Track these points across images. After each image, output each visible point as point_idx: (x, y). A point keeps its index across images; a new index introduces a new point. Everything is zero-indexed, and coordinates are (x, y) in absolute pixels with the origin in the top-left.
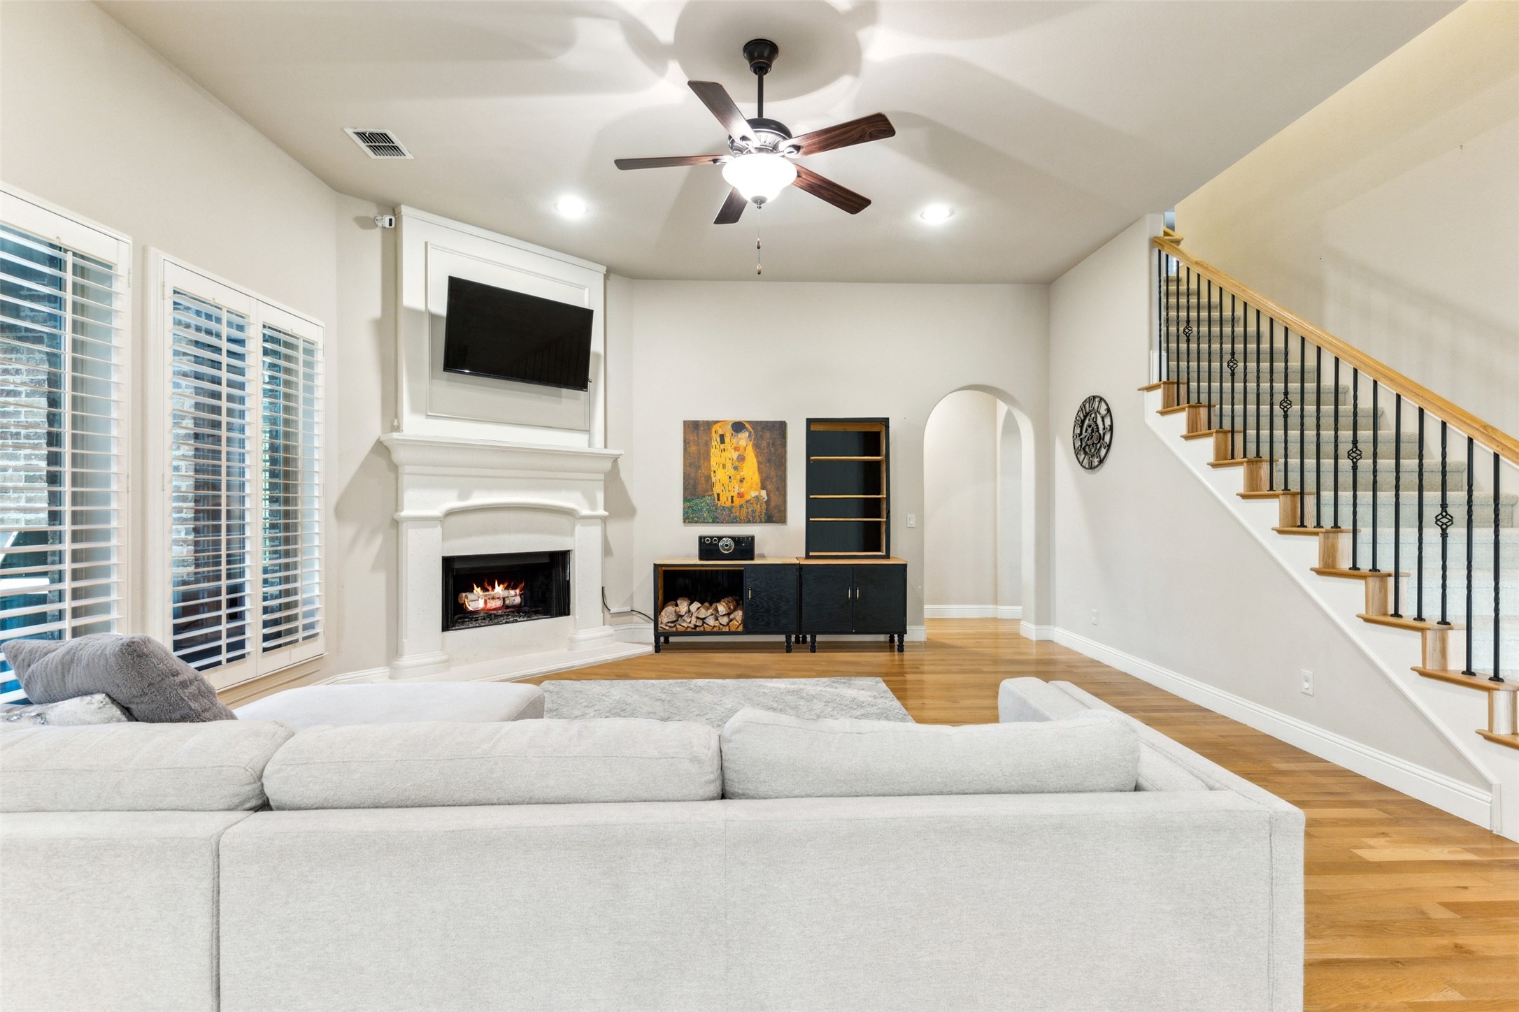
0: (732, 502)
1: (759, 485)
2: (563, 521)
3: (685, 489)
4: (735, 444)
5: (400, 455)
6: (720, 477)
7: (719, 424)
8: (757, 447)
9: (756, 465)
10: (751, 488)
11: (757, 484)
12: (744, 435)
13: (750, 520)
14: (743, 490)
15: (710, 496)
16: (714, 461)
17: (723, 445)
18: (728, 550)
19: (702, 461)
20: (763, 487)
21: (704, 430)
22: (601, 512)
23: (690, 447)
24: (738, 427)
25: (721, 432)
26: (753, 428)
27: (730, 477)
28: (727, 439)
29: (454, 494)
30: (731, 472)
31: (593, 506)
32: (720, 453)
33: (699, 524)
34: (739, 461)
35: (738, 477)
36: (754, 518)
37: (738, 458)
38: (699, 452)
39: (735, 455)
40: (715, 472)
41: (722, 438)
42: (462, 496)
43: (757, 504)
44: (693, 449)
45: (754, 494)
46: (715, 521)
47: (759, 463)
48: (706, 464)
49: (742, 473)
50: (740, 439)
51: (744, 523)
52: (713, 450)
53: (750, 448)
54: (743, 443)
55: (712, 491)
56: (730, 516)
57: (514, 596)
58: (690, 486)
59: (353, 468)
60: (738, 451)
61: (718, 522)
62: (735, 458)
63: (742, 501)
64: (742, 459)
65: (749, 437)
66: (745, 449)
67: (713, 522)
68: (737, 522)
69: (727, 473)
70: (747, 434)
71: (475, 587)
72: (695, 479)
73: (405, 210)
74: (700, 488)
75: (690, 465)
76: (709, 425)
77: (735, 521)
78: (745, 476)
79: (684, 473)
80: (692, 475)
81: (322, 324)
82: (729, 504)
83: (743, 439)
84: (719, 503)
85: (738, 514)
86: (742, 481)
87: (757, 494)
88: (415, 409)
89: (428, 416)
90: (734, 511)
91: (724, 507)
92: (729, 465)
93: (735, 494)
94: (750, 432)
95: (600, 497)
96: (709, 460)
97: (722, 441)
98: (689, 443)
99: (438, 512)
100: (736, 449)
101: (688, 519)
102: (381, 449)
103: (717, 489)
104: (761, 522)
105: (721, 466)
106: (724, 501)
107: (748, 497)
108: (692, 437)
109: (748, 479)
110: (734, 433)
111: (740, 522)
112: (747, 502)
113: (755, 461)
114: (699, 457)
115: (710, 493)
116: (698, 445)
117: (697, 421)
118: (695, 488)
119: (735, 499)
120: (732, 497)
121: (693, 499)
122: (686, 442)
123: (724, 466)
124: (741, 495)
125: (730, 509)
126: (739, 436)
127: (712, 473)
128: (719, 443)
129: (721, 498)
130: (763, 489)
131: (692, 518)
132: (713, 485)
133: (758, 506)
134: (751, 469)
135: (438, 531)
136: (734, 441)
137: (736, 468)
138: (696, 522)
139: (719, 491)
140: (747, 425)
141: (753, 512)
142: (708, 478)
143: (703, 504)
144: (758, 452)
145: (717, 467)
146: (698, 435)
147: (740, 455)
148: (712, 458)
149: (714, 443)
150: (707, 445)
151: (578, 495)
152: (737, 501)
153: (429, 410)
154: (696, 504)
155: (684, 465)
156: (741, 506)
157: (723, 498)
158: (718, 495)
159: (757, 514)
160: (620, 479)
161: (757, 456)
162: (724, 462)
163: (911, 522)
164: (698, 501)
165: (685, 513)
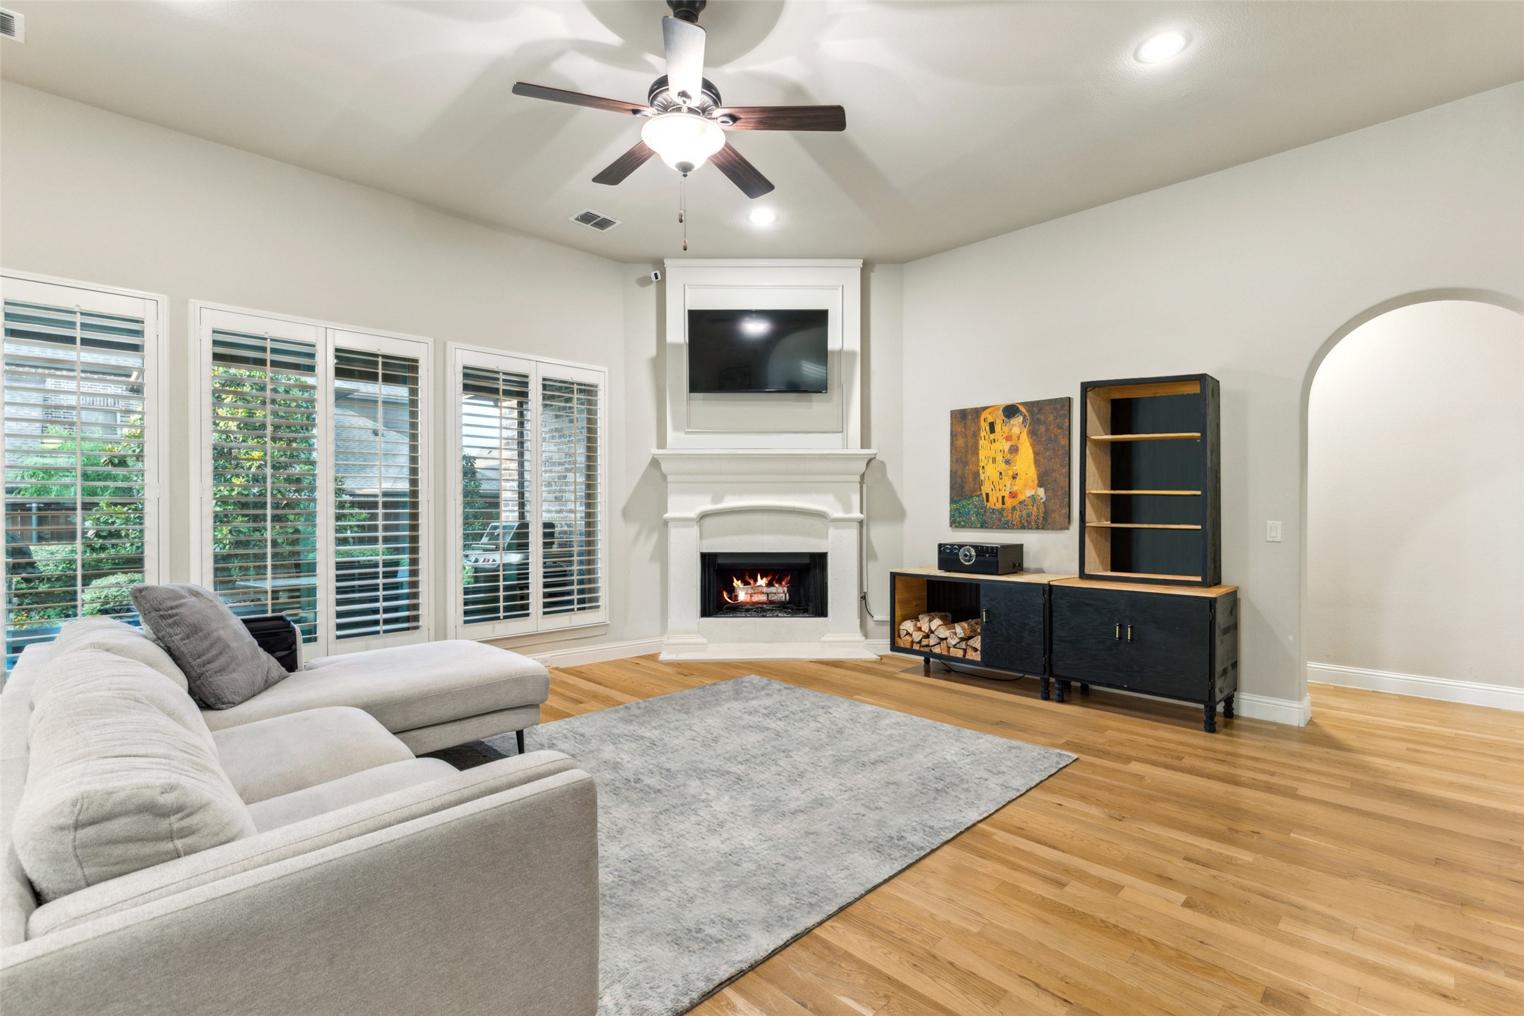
0: (1003, 503)
1: (1036, 482)
2: (816, 523)
3: (952, 488)
4: (1007, 432)
5: (665, 467)
6: (989, 472)
7: (988, 410)
8: (1033, 433)
9: (1032, 456)
10: (1025, 486)
11: (1033, 481)
12: (1018, 420)
13: (1025, 525)
14: (1015, 488)
15: (978, 496)
16: (983, 454)
17: (993, 435)
18: (969, 561)
19: (969, 456)
20: (1040, 485)
21: (972, 419)
22: (856, 514)
23: (957, 440)
24: (1011, 411)
25: (990, 420)
26: (1028, 411)
27: (1001, 473)
28: (998, 428)
29: (709, 498)
30: (1002, 466)
31: (847, 507)
32: (989, 445)
33: (967, 530)
34: (1011, 453)
35: (1011, 473)
36: (1029, 523)
37: (1010, 449)
38: (967, 445)
39: (1007, 446)
40: (983, 467)
41: (992, 426)
42: (716, 499)
43: (1033, 506)
44: (960, 442)
45: (1029, 493)
46: (984, 525)
47: (1036, 454)
48: (974, 458)
49: (1015, 468)
50: (1013, 425)
51: (1017, 529)
52: (982, 442)
53: (1024, 436)
54: (1016, 430)
55: (981, 490)
56: (1000, 520)
57: (780, 592)
58: (957, 485)
59: (636, 479)
60: (1011, 440)
61: (987, 528)
62: (1006, 450)
63: (1015, 502)
64: (1014, 450)
65: (1023, 422)
66: (1019, 438)
67: (982, 527)
68: (1008, 528)
69: (998, 469)
70: (1021, 419)
71: (735, 580)
72: (963, 477)
73: (667, 262)
74: (967, 488)
75: (957, 461)
76: (977, 412)
77: (1006, 526)
78: (1018, 472)
79: (951, 471)
80: (959, 472)
81: (606, 369)
82: (999, 505)
83: (1017, 424)
84: (988, 504)
85: (1009, 518)
86: (1014, 477)
87: (1033, 493)
88: (676, 428)
89: (687, 433)
90: (1005, 514)
91: (993, 509)
92: (1000, 458)
93: (1006, 494)
94: (1025, 416)
95: (856, 499)
96: (978, 454)
97: (992, 430)
98: (956, 436)
99: (693, 514)
100: (1008, 438)
101: (955, 523)
102: (655, 463)
103: (986, 488)
104: (1038, 528)
105: (991, 461)
106: (994, 503)
107: (1021, 497)
108: (959, 429)
109: (1022, 475)
110: (1005, 419)
111: (1012, 528)
112: (1021, 503)
113: (1030, 451)
114: (967, 452)
115: (979, 493)
116: (965, 437)
117: (965, 410)
118: (962, 487)
119: (1006, 499)
120: (1003, 497)
121: (960, 500)
122: (953, 436)
123: (994, 460)
124: (1013, 495)
125: (1001, 512)
126: (1012, 422)
127: (981, 469)
128: (989, 433)
129: (990, 499)
130: (1041, 487)
131: (959, 523)
132: (981, 483)
133: (1035, 508)
134: (1026, 463)
135: (695, 530)
136: (1006, 429)
137: (1007, 462)
138: (963, 527)
139: (989, 491)
140: (1021, 408)
141: (1029, 515)
142: (977, 475)
143: (970, 506)
144: (1034, 440)
145: (986, 461)
146: (965, 426)
147: (1012, 446)
148: (980, 452)
149: (983, 434)
150: (976, 436)
151: (830, 498)
152: (1009, 503)
153: (687, 426)
154: (963, 506)
155: (951, 461)
156: (1014, 508)
157: (992, 499)
158: (987, 495)
159: (1033, 517)
160: (887, 479)
161: (1033, 446)
162: (994, 455)
163: (1273, 534)
164: (965, 502)
165: (952, 516)
